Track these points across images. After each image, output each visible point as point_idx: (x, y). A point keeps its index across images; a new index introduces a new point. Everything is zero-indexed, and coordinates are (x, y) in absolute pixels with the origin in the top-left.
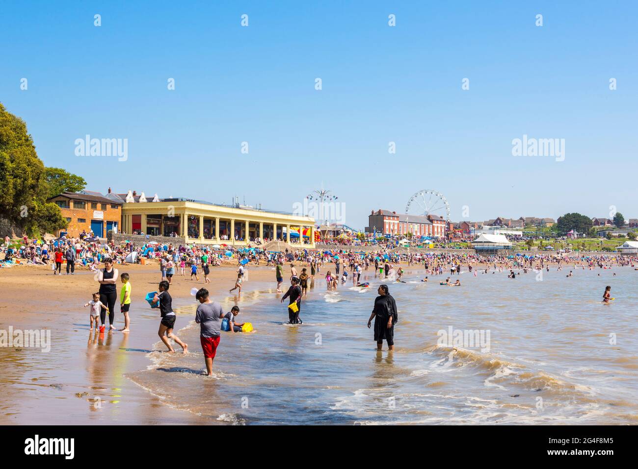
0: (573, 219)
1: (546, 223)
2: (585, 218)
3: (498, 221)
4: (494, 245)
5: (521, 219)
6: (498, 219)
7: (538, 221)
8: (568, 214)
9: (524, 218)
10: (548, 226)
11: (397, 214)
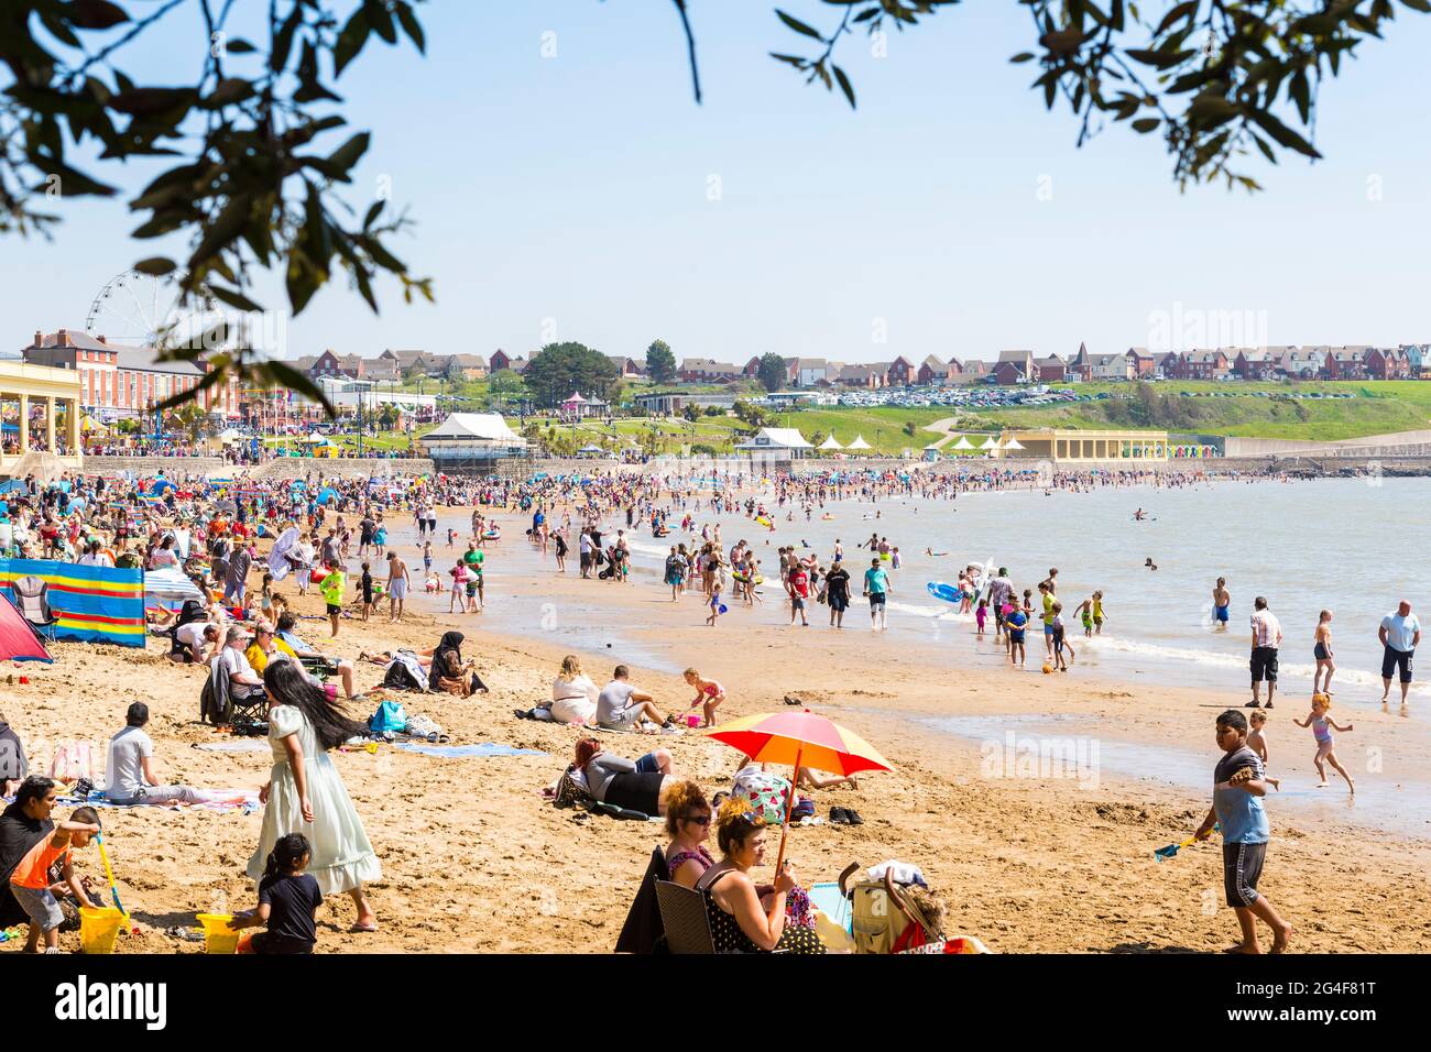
0: (568, 361)
1: (461, 368)
2: (597, 356)
3: (328, 363)
4: (486, 447)
5: (387, 355)
6: (328, 355)
7: (438, 364)
8: (553, 347)
9: (394, 351)
10: (469, 378)
11: (110, 344)
